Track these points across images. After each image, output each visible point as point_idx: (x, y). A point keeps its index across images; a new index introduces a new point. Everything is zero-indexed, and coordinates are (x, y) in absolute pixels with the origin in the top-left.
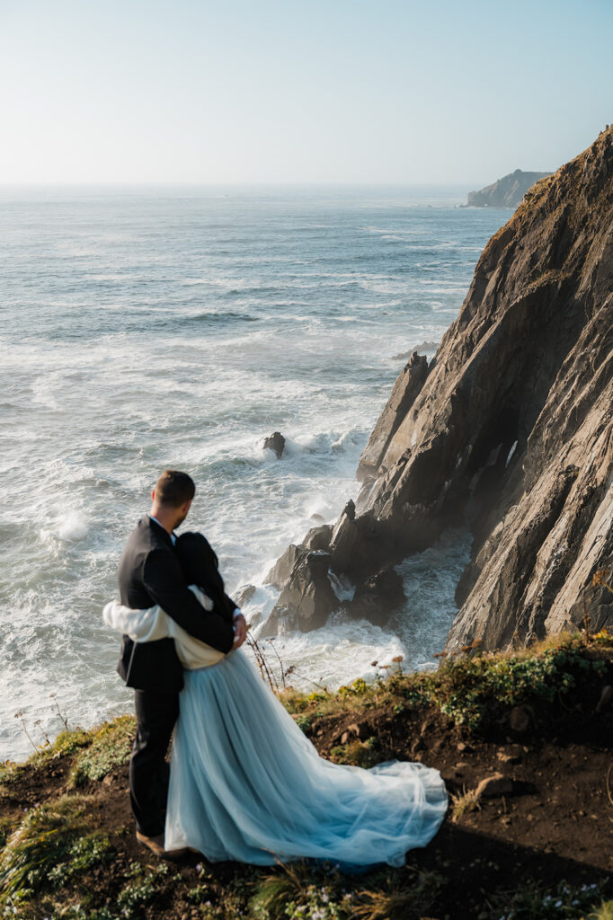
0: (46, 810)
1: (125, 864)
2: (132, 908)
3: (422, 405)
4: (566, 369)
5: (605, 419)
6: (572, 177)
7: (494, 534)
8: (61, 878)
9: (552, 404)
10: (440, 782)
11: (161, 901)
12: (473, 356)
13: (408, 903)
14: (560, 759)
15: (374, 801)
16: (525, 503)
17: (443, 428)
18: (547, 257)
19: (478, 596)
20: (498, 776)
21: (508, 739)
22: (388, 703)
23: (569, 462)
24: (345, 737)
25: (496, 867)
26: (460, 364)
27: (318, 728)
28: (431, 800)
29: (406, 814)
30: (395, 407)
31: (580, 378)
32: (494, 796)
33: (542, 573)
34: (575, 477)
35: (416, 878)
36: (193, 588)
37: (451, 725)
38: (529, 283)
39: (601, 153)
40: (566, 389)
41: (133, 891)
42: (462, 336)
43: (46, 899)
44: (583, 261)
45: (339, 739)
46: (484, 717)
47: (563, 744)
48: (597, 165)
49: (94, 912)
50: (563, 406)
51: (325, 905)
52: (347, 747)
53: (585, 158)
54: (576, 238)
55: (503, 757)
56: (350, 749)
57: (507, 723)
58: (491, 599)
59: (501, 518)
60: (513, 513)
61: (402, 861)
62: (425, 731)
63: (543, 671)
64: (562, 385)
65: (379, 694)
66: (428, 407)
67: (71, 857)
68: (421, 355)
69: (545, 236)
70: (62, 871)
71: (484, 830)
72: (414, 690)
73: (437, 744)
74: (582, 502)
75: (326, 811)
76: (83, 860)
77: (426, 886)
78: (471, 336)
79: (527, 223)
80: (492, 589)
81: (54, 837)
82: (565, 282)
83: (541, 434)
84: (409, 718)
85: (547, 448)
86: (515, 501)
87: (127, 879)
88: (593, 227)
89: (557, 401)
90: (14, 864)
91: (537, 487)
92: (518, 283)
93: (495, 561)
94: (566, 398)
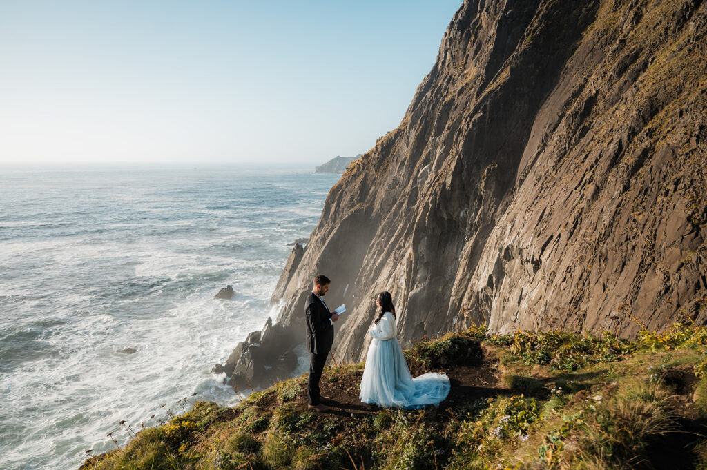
3: (302, 268)
4: (371, 249)
5: (391, 271)
6: (367, 160)
8: (300, 426)
11: (340, 428)
12: (326, 244)
14: (461, 372)
16: (355, 313)
18: (358, 197)
26: (320, 248)
30: (288, 270)
31: (378, 253)
37: (421, 365)
38: (350, 209)
39: (380, 150)
40: (372, 258)
41: (328, 427)
42: (320, 235)
44: (374, 198)
46: (432, 361)
48: (378, 155)
50: (371, 266)
53: (372, 152)
54: (371, 188)
57: (440, 362)
60: (349, 319)
63: (448, 345)
64: (370, 256)
66: (305, 269)
68: (300, 244)
69: (357, 187)
76: (306, 420)
78: (324, 234)
79: (348, 181)
81: (291, 414)
82: (367, 208)
83: (361, 280)
85: (365, 287)
88: (378, 183)
89: (368, 264)
91: (361, 305)
92: (345, 209)
93: (343, 343)
94: (372, 262)
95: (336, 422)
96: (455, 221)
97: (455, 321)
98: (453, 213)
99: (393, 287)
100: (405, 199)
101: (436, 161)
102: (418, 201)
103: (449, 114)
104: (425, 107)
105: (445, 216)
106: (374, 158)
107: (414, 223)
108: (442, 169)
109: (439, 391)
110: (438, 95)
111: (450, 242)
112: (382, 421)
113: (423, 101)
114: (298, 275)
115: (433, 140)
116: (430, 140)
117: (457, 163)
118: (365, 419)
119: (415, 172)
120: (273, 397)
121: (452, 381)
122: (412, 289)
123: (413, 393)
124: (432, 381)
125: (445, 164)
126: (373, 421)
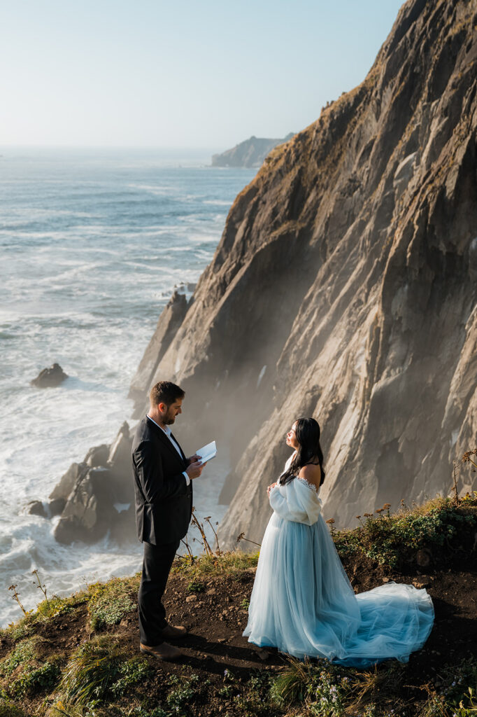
1: (165, 677)
2: (180, 705)
3: (184, 335)
4: (306, 304)
5: (342, 346)
6: (304, 144)
7: (251, 446)
8: (121, 690)
9: (297, 333)
11: (200, 699)
12: (227, 294)
14: (457, 583)
16: (277, 418)
17: (203, 356)
18: (286, 210)
21: (418, 572)
23: (313, 383)
26: (215, 302)
30: (160, 338)
31: (319, 311)
34: (319, 395)
37: (375, 565)
38: (271, 232)
39: (327, 125)
40: (308, 320)
41: (178, 694)
42: (217, 277)
43: (112, 706)
44: (315, 213)
46: (399, 558)
47: (456, 573)
48: (324, 134)
49: (152, 710)
50: (306, 335)
53: (314, 128)
54: (309, 195)
55: (418, 584)
57: (415, 561)
58: (252, 503)
59: (255, 432)
60: (266, 428)
62: (356, 571)
64: (304, 317)
66: (189, 338)
67: (124, 675)
68: (181, 293)
69: (284, 192)
70: (121, 684)
73: (367, 580)
74: (328, 416)
76: (133, 676)
78: (225, 277)
79: (268, 182)
80: (253, 494)
81: (105, 663)
82: (302, 231)
83: (288, 360)
85: (294, 372)
88: (323, 185)
89: (300, 331)
90: (79, 684)
91: (286, 405)
92: (263, 232)
93: (254, 470)
94: (308, 328)
95: (193, 685)
96: (461, 257)
97: (456, 438)
98: (458, 243)
99: (344, 373)
100: (370, 216)
101: (428, 146)
102: (394, 219)
103: (455, 58)
104: (411, 47)
105: (443, 247)
106: (316, 141)
107: (384, 260)
108: (439, 161)
109: (410, 628)
110: (437, 23)
111: (450, 295)
112: (288, 689)
113: (408, 34)
114: (177, 347)
115: (424, 108)
116: (420, 106)
117: (468, 149)
118: (254, 681)
119: (390, 167)
120: (80, 614)
121: (440, 606)
122: (378, 379)
123: (355, 629)
124: (396, 604)
125: (445, 151)
126: (269, 687)
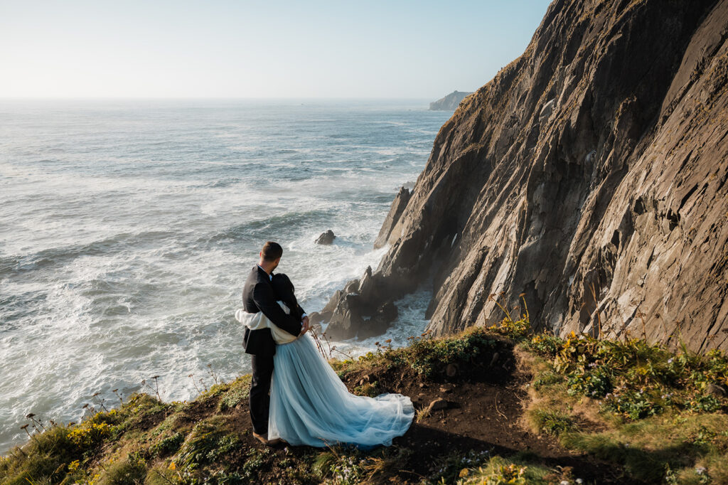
0: (206, 423)
1: (247, 449)
2: (251, 471)
3: (407, 214)
4: (482, 195)
5: (502, 222)
6: (484, 95)
7: (446, 283)
8: (214, 457)
9: (475, 214)
10: (411, 403)
11: (266, 467)
12: (433, 189)
13: (393, 464)
14: (472, 390)
15: (376, 413)
16: (461, 266)
17: (418, 227)
18: (471, 136)
19: (437, 316)
20: (440, 399)
21: (445, 381)
22: (384, 364)
23: (484, 245)
24: (362, 382)
25: (438, 445)
26: (426, 193)
27: (348, 377)
28: (406, 412)
29: (393, 420)
31: (489, 200)
32: (437, 410)
33: (470, 304)
34: (487, 252)
35: (398, 452)
36: (280, 303)
37: (416, 374)
38: (462, 150)
39: (499, 82)
40: (482, 206)
41: (252, 463)
42: (427, 178)
43: (205, 468)
44: (490, 138)
45: (359, 383)
46: (433, 370)
47: (473, 383)
48: (497, 88)
49: (230, 474)
50: (481, 215)
51: (351, 466)
52: (363, 387)
53: (490, 84)
54: (486, 127)
55: (443, 390)
56: (364, 388)
57: (445, 373)
58: (444, 318)
59: (449, 275)
60: (455, 272)
61: (391, 443)
62: (403, 378)
63: (463, 346)
64: (480, 204)
65: (380, 359)
66: (410, 216)
67: (219, 446)
68: (406, 189)
69: (470, 125)
70: (214, 453)
71: (433, 426)
72: (397, 357)
73: (409, 384)
74: (491, 265)
75: (352, 418)
76: (225, 447)
77: (403, 455)
78: (432, 178)
79: (461, 119)
81: (210, 436)
82: (481, 150)
83: (469, 230)
84: (395, 371)
85: (473, 237)
86: (456, 265)
87: (248, 457)
88: (495, 121)
89: (477, 212)
90: (189, 451)
91: (468, 258)
92: (457, 150)
93: (446, 297)
94: (482, 211)
96: (579, 166)
97: (572, 281)
98: (578, 156)
99: (503, 239)
100: (524, 139)
101: (562, 94)
102: (539, 142)
103: (582, 37)
104: (554, 30)
105: (567, 160)
106: (492, 92)
107: (531, 167)
108: (568, 104)
110: (571, 14)
111: (571, 190)
113: (553, 22)
114: (403, 222)
115: (560, 70)
116: (558, 69)
117: (586, 96)
119: (537, 108)
122: (523, 243)
125: (571, 97)
